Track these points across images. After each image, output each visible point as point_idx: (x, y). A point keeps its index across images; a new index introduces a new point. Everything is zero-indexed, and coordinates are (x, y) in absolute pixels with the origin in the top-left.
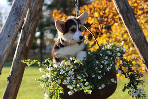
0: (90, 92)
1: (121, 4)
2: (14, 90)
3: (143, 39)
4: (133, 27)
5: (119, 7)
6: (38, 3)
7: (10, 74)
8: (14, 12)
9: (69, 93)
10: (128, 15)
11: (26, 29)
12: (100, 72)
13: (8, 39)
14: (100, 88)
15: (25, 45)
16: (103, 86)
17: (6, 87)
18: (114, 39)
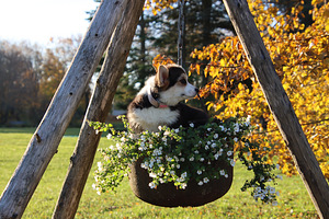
0: (184, 186)
1: (253, 50)
2: (80, 177)
3: (286, 107)
4: (273, 87)
5: (251, 54)
6: (124, 43)
7: (74, 151)
8: (82, 56)
9: (150, 185)
10: (265, 67)
11: (102, 82)
12: (202, 159)
13: (69, 99)
14: (201, 183)
15: (99, 107)
16: (206, 180)
17: (68, 171)
18: (254, 103)
